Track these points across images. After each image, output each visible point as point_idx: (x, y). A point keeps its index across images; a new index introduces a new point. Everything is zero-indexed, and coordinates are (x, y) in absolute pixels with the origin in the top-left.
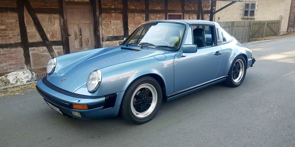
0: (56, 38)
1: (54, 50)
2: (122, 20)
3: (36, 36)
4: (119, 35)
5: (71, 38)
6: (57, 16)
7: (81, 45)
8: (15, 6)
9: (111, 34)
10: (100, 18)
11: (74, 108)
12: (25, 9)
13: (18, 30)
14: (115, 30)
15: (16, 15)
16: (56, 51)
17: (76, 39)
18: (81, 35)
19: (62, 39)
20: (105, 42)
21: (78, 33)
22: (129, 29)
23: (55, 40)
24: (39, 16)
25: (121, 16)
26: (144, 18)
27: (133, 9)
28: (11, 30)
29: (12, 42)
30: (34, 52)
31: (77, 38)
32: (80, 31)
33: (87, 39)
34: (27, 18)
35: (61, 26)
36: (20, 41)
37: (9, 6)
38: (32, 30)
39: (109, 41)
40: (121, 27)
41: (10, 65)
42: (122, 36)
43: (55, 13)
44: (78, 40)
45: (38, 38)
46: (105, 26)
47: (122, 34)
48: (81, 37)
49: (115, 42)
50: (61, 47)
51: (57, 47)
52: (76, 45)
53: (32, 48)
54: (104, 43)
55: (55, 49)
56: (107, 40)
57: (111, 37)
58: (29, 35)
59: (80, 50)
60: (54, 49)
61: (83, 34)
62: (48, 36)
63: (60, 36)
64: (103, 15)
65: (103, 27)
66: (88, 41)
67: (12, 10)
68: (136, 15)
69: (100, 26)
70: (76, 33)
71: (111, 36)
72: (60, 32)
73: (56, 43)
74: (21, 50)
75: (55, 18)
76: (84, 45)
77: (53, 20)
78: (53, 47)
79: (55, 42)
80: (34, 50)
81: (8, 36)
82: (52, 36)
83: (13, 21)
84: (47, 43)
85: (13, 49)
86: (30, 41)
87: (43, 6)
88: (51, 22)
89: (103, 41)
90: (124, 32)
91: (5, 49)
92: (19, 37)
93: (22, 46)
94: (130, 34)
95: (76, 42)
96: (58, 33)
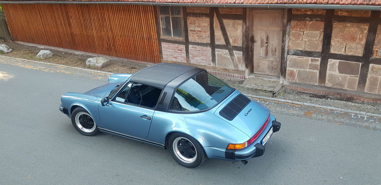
0: (238, 44)
2: (322, 30)
3: (221, 39)
4: (312, 50)
5: (257, 45)
6: (241, 22)
7: (267, 54)
8: (208, 12)
9: (301, 47)
12: (215, 15)
13: (209, 33)
14: (307, 43)
15: (208, 19)
16: (236, 56)
17: (262, 46)
18: (267, 43)
19: (243, 45)
20: (291, 56)
21: (265, 41)
23: (236, 45)
24: (225, 21)
25: (322, 25)
28: (204, 32)
29: (205, 42)
30: (219, 53)
32: (267, 39)
33: (274, 48)
34: (216, 22)
35: (243, 32)
36: (209, 42)
37: (204, 12)
38: (218, 33)
39: (297, 55)
40: (320, 39)
41: (202, 59)
42: (319, 52)
43: (239, 19)
44: (264, 48)
45: (222, 42)
46: (294, 37)
47: (319, 49)
48: (267, 46)
49: (305, 58)
50: (241, 52)
51: (237, 52)
52: (261, 53)
53: (218, 49)
54: (289, 57)
55: (236, 54)
56: (293, 55)
57: (300, 51)
58: (216, 37)
59: (264, 59)
61: (269, 42)
62: (231, 41)
63: (241, 42)
64: (293, 23)
65: (291, 37)
66: (275, 51)
67: (206, 15)
68: (349, 25)
69: (287, 35)
71: (300, 49)
72: (242, 38)
73: (237, 48)
74: (209, 49)
75: (238, 24)
76: (270, 53)
77: (236, 26)
78: (234, 52)
80: (219, 51)
81: (202, 36)
82: (235, 41)
83: (206, 25)
84: (229, 46)
85: (205, 48)
86: (217, 43)
87: (229, 12)
88: (234, 27)
89: (288, 54)
90: (323, 47)
91: (200, 47)
92: (209, 39)
93: (210, 47)
94: (332, 51)
95: (261, 50)
96: (240, 39)
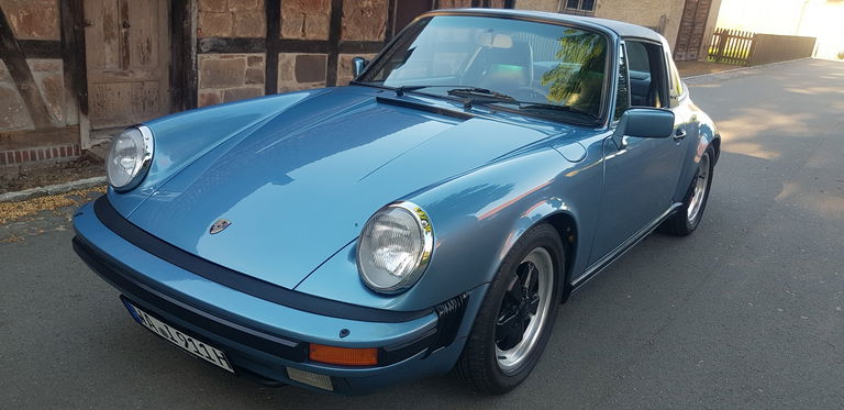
0: (42, 32)
1: (33, 73)
4: (250, 35)
5: (93, 34)
7: (125, 60)
9: (226, 31)
11: (313, 357)
14: (239, 18)
16: (37, 77)
17: (108, 37)
18: (126, 25)
19: (63, 34)
20: (206, 56)
21: (116, 18)
22: (284, 17)
23: (36, 36)
31: (113, 34)
32: (125, 12)
33: (144, 40)
39: (220, 52)
40: (260, 8)
42: (261, 39)
44: (115, 42)
46: (209, 3)
47: (261, 32)
48: (126, 34)
49: (237, 57)
50: (59, 62)
51: (43, 62)
52: (108, 60)
54: (202, 58)
55: (37, 68)
56: (213, 50)
57: (226, 39)
59: (120, 77)
60: (31, 68)
61: (131, 21)
62: (14, 22)
63: (55, 22)
65: (203, 4)
66: (149, 49)
70: (110, 17)
71: (225, 35)
72: (56, 10)
73: (42, 49)
76: (134, 60)
78: (30, 62)
79: (36, 43)
82: (28, 22)
84: (9, 45)
89: (199, 51)
90: (268, 27)
94: (285, 34)
95: (108, 50)
96: (48, 12)
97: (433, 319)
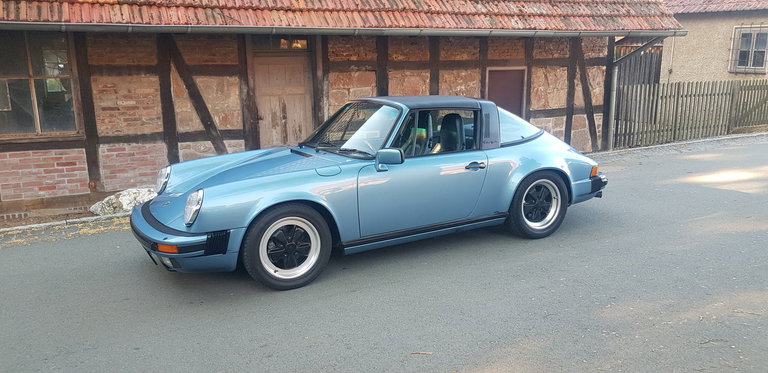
0: (232, 125)
1: (228, 149)
2: (374, 84)
3: (192, 120)
5: (265, 125)
6: (235, 79)
7: (285, 138)
8: (154, 63)
10: (326, 82)
12: (173, 68)
13: (158, 109)
15: (155, 79)
16: (230, 150)
17: (274, 125)
18: (285, 118)
19: (244, 126)
21: (279, 114)
23: (229, 127)
24: (200, 81)
25: (373, 76)
26: (428, 81)
27: (400, 61)
28: (144, 108)
29: (147, 131)
30: (187, 151)
31: (277, 124)
32: (284, 110)
33: (297, 126)
34: (177, 84)
35: (242, 99)
36: (161, 130)
37: (142, 63)
38: (184, 108)
41: (141, 175)
43: (231, 74)
44: (279, 128)
45: (196, 125)
46: (336, 100)
48: (285, 123)
50: (242, 141)
51: (233, 142)
52: (275, 139)
53: (185, 144)
55: (229, 145)
58: (178, 118)
60: (226, 145)
61: (288, 115)
62: (216, 120)
63: (240, 119)
64: (332, 76)
65: (331, 100)
66: (300, 130)
67: (149, 70)
68: (408, 73)
69: (325, 98)
70: (275, 113)
72: (240, 112)
73: (232, 134)
74: (162, 146)
75: (230, 85)
76: (291, 137)
77: (226, 88)
78: (226, 142)
79: (229, 131)
80: (188, 147)
81: (140, 119)
82: (225, 120)
83: (150, 91)
84: (214, 133)
85: (148, 146)
86: (181, 129)
87: (207, 61)
88: (222, 92)
91: (134, 144)
92: (161, 123)
93: (164, 140)
95: (274, 131)
96: (236, 115)
97: (205, 237)
